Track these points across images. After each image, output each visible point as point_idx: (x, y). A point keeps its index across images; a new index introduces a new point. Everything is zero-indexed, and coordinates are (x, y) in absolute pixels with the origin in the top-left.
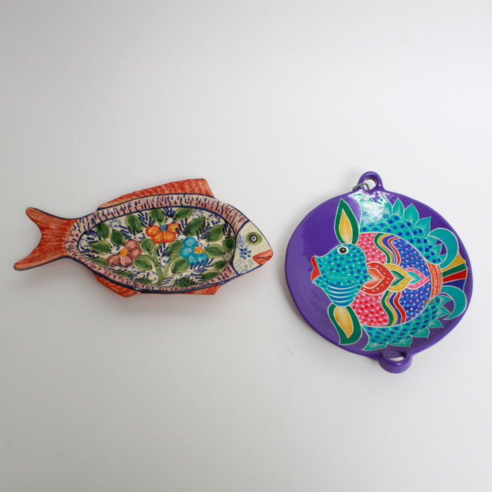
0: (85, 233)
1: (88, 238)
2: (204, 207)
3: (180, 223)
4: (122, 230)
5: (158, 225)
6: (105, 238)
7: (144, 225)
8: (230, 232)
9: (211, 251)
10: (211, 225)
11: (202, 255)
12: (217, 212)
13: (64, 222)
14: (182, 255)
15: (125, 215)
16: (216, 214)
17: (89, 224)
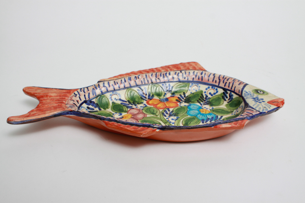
0: (85, 102)
1: (88, 108)
2: (200, 80)
3: (179, 96)
4: (121, 103)
5: (158, 99)
6: (105, 109)
7: (143, 99)
8: (231, 96)
9: (217, 112)
10: (209, 96)
11: (209, 114)
12: (214, 83)
13: (64, 91)
14: (190, 115)
15: (125, 88)
16: (213, 86)
17: (89, 94)
